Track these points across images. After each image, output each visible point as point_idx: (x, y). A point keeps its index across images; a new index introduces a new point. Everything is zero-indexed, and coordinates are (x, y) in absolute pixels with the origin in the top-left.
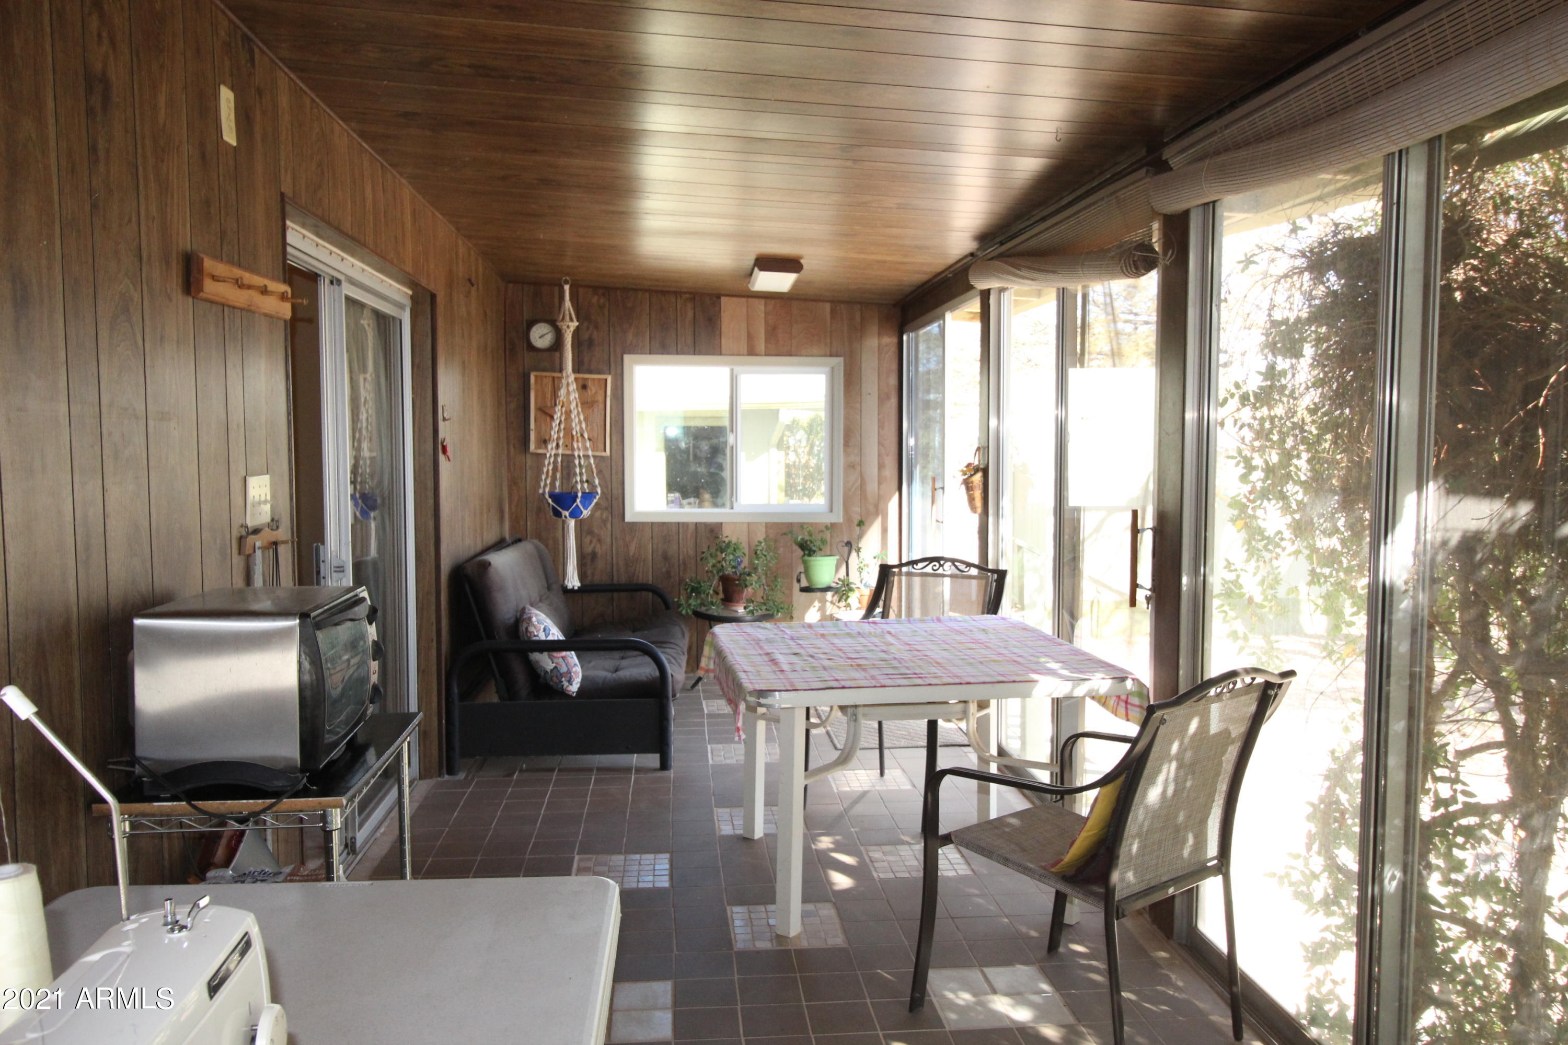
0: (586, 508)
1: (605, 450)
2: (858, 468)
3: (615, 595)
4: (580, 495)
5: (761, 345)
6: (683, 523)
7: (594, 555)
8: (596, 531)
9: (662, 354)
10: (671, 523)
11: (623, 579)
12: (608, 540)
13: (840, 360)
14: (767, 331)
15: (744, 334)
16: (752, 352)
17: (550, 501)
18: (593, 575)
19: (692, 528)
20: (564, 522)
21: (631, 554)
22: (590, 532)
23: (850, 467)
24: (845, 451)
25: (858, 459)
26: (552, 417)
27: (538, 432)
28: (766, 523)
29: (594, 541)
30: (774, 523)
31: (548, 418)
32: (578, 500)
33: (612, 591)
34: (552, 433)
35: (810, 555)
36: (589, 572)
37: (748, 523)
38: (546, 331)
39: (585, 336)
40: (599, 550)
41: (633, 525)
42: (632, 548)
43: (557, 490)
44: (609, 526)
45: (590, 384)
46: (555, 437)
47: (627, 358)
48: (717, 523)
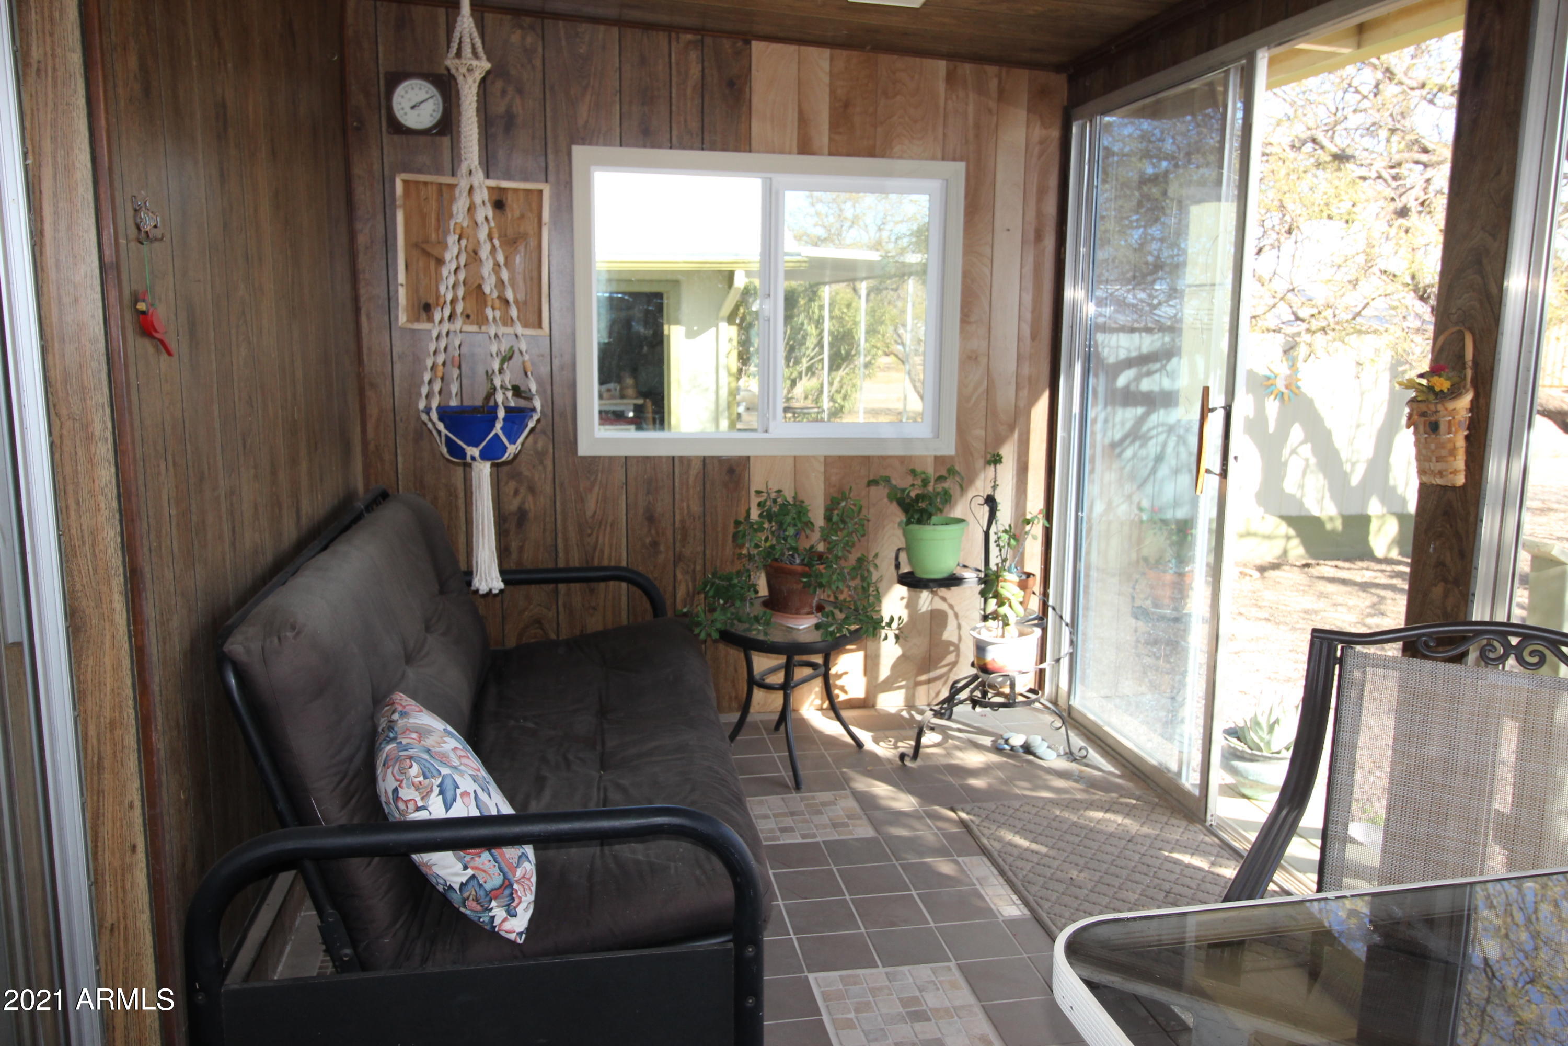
0: (513, 441)
1: (540, 326)
2: (983, 360)
3: (562, 587)
4: (501, 414)
5: (822, 134)
6: (681, 458)
7: (522, 516)
8: (526, 473)
9: (645, 146)
10: (660, 457)
11: (576, 560)
12: (548, 489)
13: (961, 166)
14: (832, 109)
15: (792, 116)
16: (805, 147)
17: (441, 426)
18: (521, 549)
19: (696, 467)
20: (467, 466)
21: (589, 513)
22: (516, 476)
23: (969, 359)
24: (962, 330)
25: (984, 344)
26: (440, 262)
27: (413, 287)
28: (826, 457)
29: (523, 490)
30: (840, 457)
31: (433, 264)
32: (499, 425)
33: (556, 581)
34: (442, 289)
35: (919, 522)
36: (514, 545)
37: (795, 457)
38: (423, 95)
39: (499, 108)
40: (530, 505)
41: (593, 461)
42: (591, 505)
43: (454, 403)
44: (549, 463)
45: (510, 200)
46: (449, 297)
47: (578, 151)
48: (740, 457)
